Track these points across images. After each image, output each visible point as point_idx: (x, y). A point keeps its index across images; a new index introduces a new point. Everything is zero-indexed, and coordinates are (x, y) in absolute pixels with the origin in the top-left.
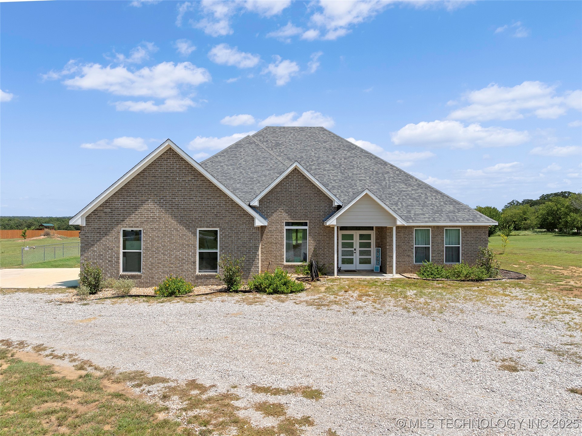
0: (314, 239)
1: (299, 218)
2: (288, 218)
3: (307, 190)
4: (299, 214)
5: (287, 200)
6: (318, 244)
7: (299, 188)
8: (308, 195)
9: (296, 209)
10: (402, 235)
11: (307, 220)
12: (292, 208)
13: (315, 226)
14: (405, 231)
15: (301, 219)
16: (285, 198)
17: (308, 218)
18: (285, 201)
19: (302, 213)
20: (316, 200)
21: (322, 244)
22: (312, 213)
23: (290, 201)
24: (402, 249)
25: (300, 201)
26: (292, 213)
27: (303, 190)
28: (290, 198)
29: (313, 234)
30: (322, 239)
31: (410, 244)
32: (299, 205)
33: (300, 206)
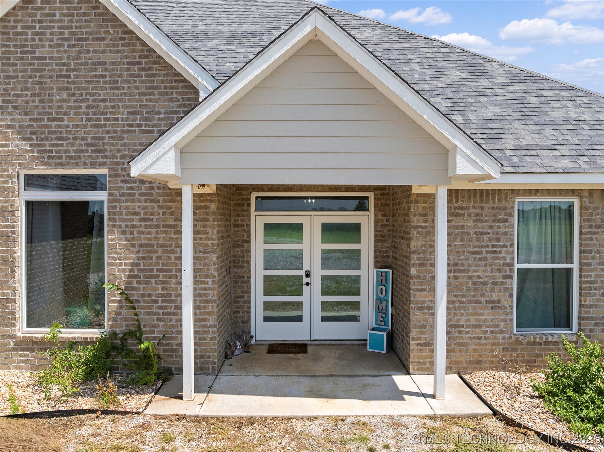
0: (127, 239)
1: (71, 157)
2: (31, 158)
3: (104, 52)
4: (73, 144)
5: (27, 89)
6: (144, 258)
7: (74, 46)
8: (106, 70)
9: (60, 126)
10: (470, 223)
11: (103, 164)
12: (45, 122)
13: (131, 188)
14: (482, 208)
15: (77, 164)
16: (19, 82)
17: (106, 157)
18: (18, 96)
19: (83, 139)
20: (137, 88)
21: (159, 258)
22: (121, 138)
23: (39, 95)
24: (470, 278)
25: (74, 95)
26: (47, 139)
27: (88, 52)
28: (39, 83)
29: (125, 220)
30: (157, 239)
31: (499, 258)
32: (70, 107)
33: (76, 114)
